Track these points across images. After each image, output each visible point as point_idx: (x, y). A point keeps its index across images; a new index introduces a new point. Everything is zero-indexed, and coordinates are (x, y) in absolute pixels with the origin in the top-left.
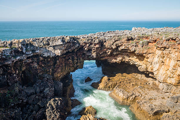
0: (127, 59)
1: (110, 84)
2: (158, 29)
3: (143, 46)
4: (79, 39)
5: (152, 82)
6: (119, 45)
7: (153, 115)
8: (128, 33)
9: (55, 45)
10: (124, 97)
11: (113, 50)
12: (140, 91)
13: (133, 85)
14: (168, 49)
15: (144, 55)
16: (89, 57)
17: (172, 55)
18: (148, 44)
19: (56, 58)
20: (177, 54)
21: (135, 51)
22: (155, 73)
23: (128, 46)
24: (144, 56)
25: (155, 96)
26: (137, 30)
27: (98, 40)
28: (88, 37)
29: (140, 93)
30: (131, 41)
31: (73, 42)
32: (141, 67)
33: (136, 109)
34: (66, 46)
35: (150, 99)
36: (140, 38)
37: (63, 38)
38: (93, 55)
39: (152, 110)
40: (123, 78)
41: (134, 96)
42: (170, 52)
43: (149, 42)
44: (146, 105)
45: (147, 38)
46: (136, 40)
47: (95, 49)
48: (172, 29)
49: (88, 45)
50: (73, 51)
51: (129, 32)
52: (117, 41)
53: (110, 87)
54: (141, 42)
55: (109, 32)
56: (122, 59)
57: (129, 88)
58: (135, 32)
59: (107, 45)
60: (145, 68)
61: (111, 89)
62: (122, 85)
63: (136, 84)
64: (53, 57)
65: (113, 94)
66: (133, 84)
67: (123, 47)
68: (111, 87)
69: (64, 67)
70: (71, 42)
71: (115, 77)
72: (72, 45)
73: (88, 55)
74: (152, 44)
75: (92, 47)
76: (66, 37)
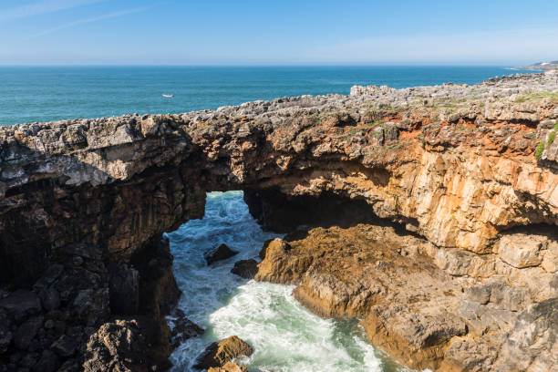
0: (339, 182)
1: (291, 263)
2: (426, 90)
3: (383, 143)
4: (187, 124)
5: (416, 247)
6: (314, 140)
7: (423, 348)
8: (338, 103)
9: (106, 144)
10: (336, 298)
11: (297, 157)
12: (383, 276)
13: (360, 259)
14: (455, 147)
15: (388, 167)
16: (223, 182)
17: (469, 166)
18: (398, 136)
19: (112, 186)
20: (480, 161)
21: (361, 157)
22: (423, 221)
23: (341, 144)
24: (387, 171)
25: (425, 289)
26: (364, 95)
27: (247, 127)
28: (215, 118)
29: (382, 282)
30: (348, 128)
31: (169, 135)
32: (381, 203)
33: (374, 332)
34: (144, 147)
35: (413, 300)
36: (374, 117)
37: (134, 122)
38: (235, 173)
39: (419, 331)
40: (329, 240)
41: (364, 295)
42: (462, 157)
43: (402, 129)
44: (400, 318)
45: (394, 116)
46: (362, 123)
47: (241, 155)
48: (465, 89)
49: (217, 141)
50: (169, 165)
51: (341, 101)
52: (307, 127)
53: (293, 270)
54: (378, 129)
55: (280, 101)
56: (325, 183)
57: (349, 269)
58: (360, 99)
59: (276, 140)
60: (393, 207)
61: (295, 276)
62: (328, 264)
63: (370, 258)
64: (100, 186)
65: (302, 292)
66: (361, 256)
67: (326, 147)
68: (296, 271)
69: (141, 217)
70: (159, 134)
71: (304, 240)
72: (164, 144)
73: (218, 176)
74: (409, 134)
75: (231, 150)
76: (145, 118)
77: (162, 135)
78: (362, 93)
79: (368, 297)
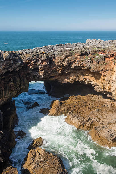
0: (81, 78)
1: (62, 109)
3: (99, 62)
4: (21, 55)
5: (111, 103)
6: (71, 61)
7: (113, 142)
8: (81, 47)
10: (80, 123)
11: (64, 68)
12: (98, 114)
13: (89, 108)
15: (101, 72)
16: (36, 78)
18: (104, 60)
21: (90, 68)
22: (114, 93)
23: (82, 63)
24: (100, 74)
25: (114, 120)
26: (91, 43)
27: (45, 56)
28: (32, 52)
29: (97, 117)
30: (85, 56)
31: (14, 59)
32: (98, 86)
33: (94, 136)
34: (4, 64)
35: (109, 124)
36: (95, 52)
38: (40, 74)
39: (111, 136)
40: (77, 101)
41: (90, 122)
43: (106, 57)
44: (104, 131)
45: (103, 52)
46: (91, 54)
47: (43, 67)
49: (33, 62)
50: (14, 71)
51: (82, 45)
52: (69, 56)
53: (63, 112)
54: (97, 57)
55: (58, 46)
56: (76, 78)
57: (85, 112)
58: (90, 45)
59: (56, 61)
60: (102, 88)
62: (76, 110)
63: (93, 108)
66: (90, 107)
67: (76, 64)
69: (3, 91)
70: (10, 59)
71: (67, 101)
72: (12, 63)
73: (34, 75)
74: (109, 59)
75: (39, 65)
76: (5, 52)
77: (11, 59)
78: (90, 42)
79: (92, 123)
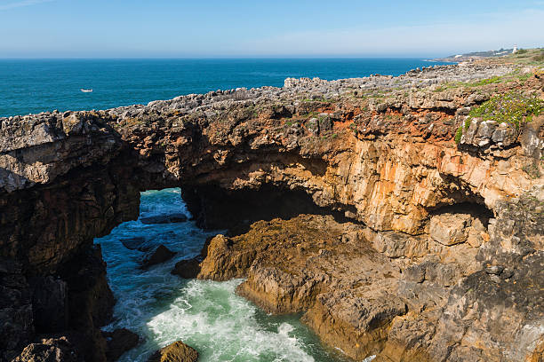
0: (278, 174)
1: (233, 259)
2: (355, 81)
3: (318, 133)
4: (115, 120)
5: (355, 233)
6: (250, 133)
7: (368, 331)
8: (273, 96)
9: (22, 145)
10: (282, 291)
11: (234, 151)
12: (326, 264)
13: (303, 249)
14: (385, 135)
15: (325, 157)
16: (158, 179)
17: (398, 152)
18: (332, 126)
19: (31, 191)
20: (408, 148)
21: (298, 148)
22: (360, 207)
23: (277, 136)
24: (324, 160)
25: (365, 273)
26: (297, 87)
27: (180, 121)
28: (145, 113)
29: (325, 270)
30: (284, 120)
31: (95, 132)
32: (320, 192)
33: (320, 322)
34: (67, 146)
35: (355, 285)
36: (308, 109)
37: (54, 119)
38: (170, 169)
39: (362, 315)
40: (271, 233)
41: (309, 284)
42: (392, 144)
43: (335, 120)
44: (345, 304)
45: (327, 107)
46: (297, 114)
47: (176, 150)
48: (390, 80)
49: (149, 138)
50: (97, 165)
51: (275, 93)
52: (243, 120)
53: (237, 266)
54: (313, 120)
55: (214, 95)
56: (265, 176)
57: (293, 260)
58: (294, 90)
59: (212, 134)
60: (332, 195)
61: (239, 272)
62: (272, 257)
63: (313, 248)
64: (17, 191)
65: (247, 287)
66: (304, 246)
67: (264, 140)
68: (240, 267)
69: (66, 223)
70: (84, 132)
71: (247, 235)
72: (89, 142)
73: (152, 173)
74: (343, 124)
75: (165, 146)
76: (66, 115)
77: (86, 134)
78: (295, 86)
79: (313, 286)
